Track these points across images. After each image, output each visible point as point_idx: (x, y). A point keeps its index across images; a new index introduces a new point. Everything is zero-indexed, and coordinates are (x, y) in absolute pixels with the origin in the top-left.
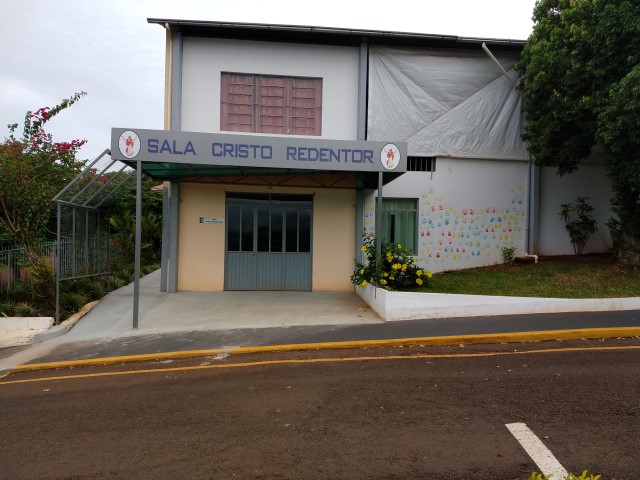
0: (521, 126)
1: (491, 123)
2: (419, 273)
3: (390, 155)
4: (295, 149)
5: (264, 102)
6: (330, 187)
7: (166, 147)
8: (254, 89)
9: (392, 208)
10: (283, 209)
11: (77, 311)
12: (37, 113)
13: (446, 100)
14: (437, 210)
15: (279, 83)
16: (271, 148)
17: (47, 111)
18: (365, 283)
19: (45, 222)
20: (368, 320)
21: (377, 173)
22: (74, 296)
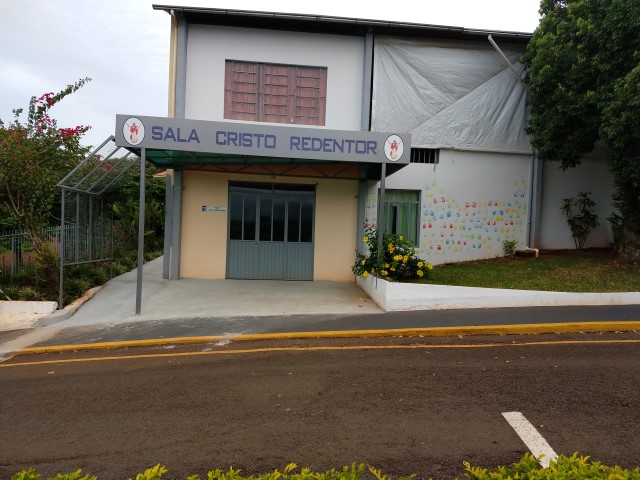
0: (525, 120)
1: (495, 117)
2: (420, 264)
3: (394, 146)
4: (298, 138)
5: (268, 90)
6: (333, 177)
7: (170, 135)
8: (259, 78)
9: (395, 200)
10: (287, 199)
11: (80, 296)
12: (42, 99)
13: (451, 92)
14: (440, 203)
15: (283, 71)
16: (274, 137)
17: (51, 96)
18: (366, 273)
19: (49, 207)
20: (368, 310)
21: (381, 164)
22: (77, 282)
